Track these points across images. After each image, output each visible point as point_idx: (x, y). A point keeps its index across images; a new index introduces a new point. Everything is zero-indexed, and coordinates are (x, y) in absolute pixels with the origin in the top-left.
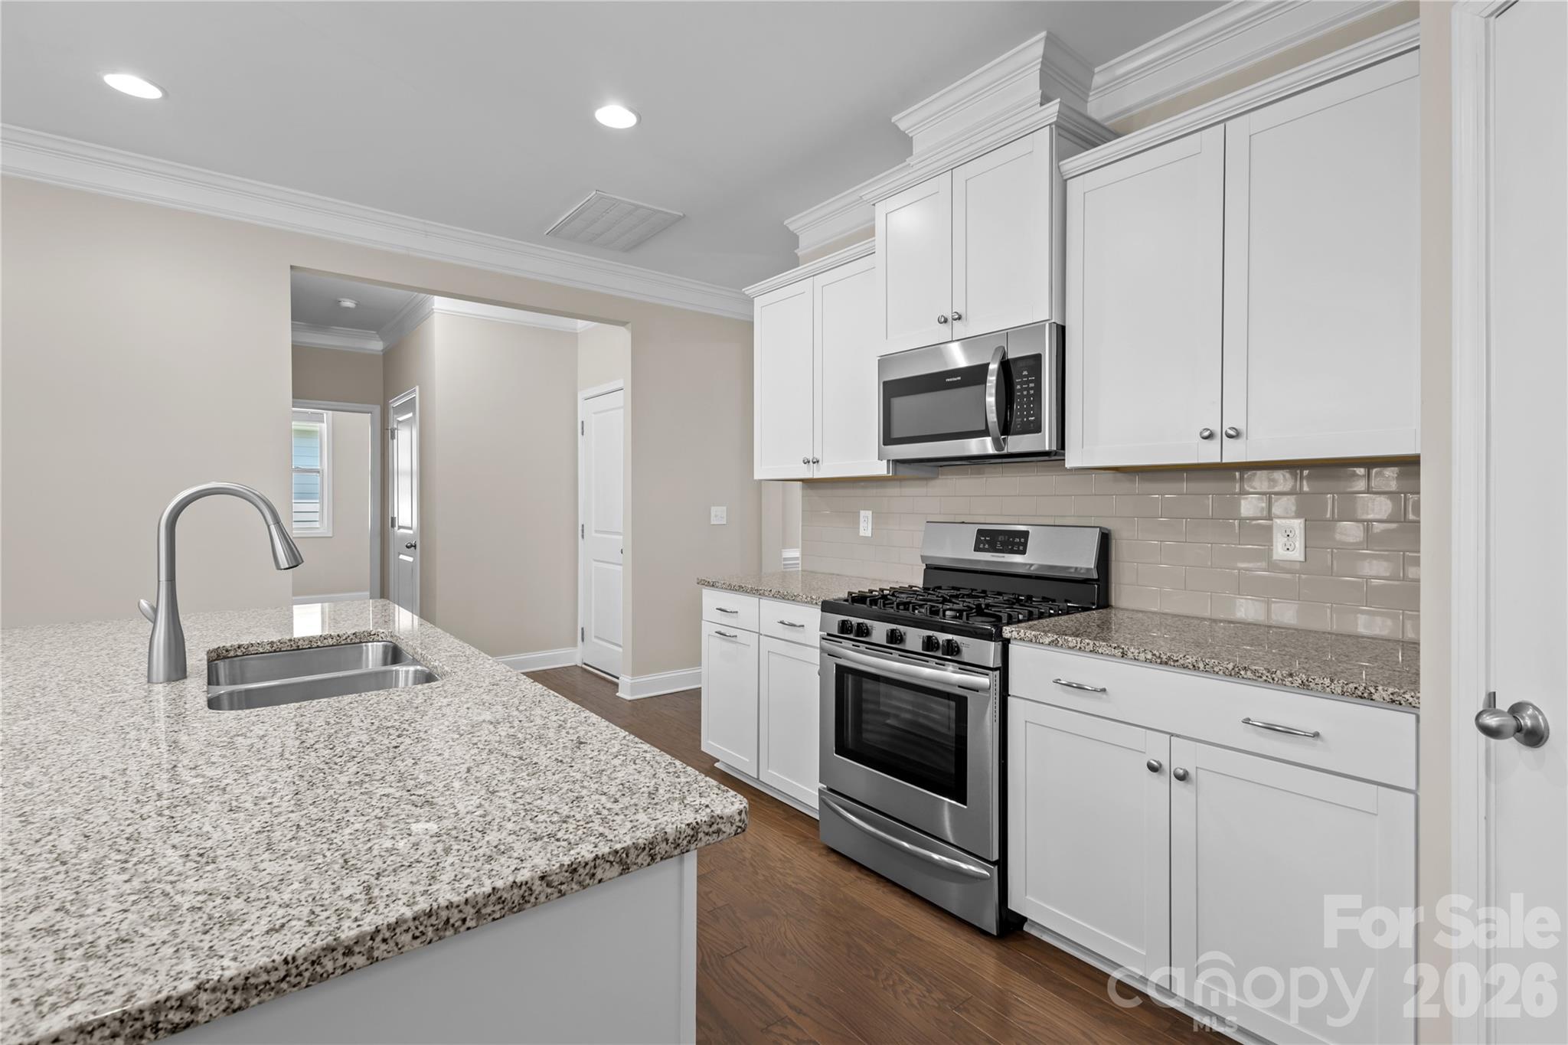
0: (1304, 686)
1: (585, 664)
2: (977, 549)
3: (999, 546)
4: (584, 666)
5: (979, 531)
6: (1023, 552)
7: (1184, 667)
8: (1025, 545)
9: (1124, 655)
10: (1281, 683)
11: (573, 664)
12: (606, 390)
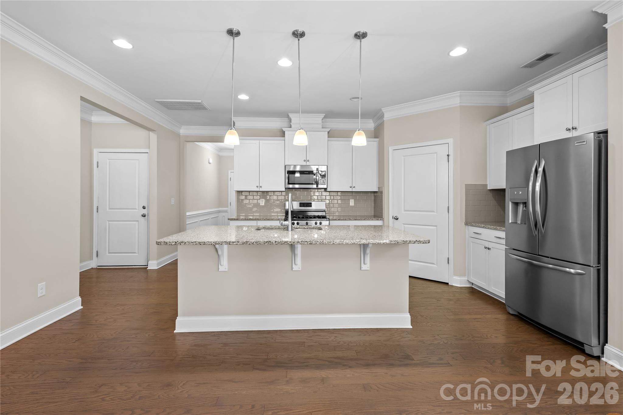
0: (372, 220)
1: (98, 266)
2: (300, 206)
3: (305, 206)
4: (98, 267)
5: (300, 203)
6: (311, 207)
7: (358, 220)
8: (311, 205)
9: (350, 220)
10: (370, 220)
11: (91, 268)
12: (125, 152)
